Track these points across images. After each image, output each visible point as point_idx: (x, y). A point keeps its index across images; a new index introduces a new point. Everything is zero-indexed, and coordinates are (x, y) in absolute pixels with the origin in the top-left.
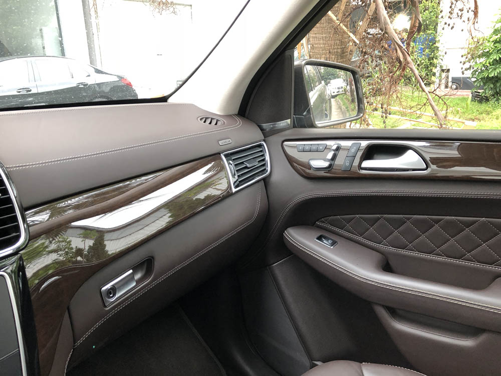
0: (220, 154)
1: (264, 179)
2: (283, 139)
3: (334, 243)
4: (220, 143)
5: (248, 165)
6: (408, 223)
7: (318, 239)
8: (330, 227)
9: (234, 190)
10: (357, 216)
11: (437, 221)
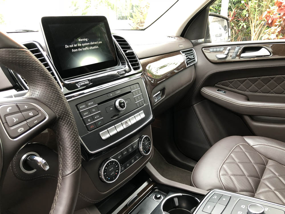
0: (180, 51)
1: (194, 64)
2: (202, 47)
3: (225, 92)
4: (180, 46)
5: (190, 57)
6: (259, 81)
7: (217, 91)
8: (221, 86)
9: (187, 66)
10: (236, 80)
11: (272, 78)
